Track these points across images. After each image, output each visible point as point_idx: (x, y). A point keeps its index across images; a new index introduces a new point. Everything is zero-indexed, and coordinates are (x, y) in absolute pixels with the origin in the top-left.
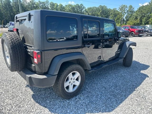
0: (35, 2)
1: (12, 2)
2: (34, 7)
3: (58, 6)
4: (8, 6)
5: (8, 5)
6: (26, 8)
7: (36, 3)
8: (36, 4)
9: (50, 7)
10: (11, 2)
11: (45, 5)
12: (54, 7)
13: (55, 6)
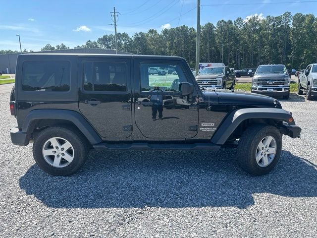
0: (258, 19)
1: (216, 26)
2: (255, 30)
3: (314, 20)
4: (208, 35)
5: (209, 33)
6: (238, 35)
7: (261, 22)
8: (260, 25)
9: (294, 25)
10: (214, 27)
11: (280, 22)
12: (302, 24)
13: (307, 22)
